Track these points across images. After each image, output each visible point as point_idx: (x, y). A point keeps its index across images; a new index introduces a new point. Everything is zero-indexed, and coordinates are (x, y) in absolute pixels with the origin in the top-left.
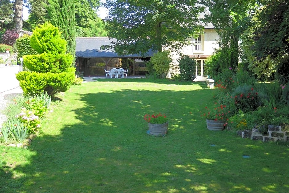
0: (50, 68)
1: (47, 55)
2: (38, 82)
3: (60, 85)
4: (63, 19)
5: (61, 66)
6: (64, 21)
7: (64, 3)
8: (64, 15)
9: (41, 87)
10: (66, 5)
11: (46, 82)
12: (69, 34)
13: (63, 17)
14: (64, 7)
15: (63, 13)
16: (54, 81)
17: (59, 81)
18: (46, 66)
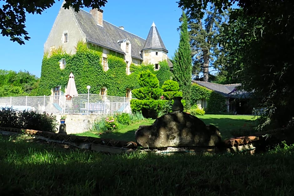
0: (146, 97)
1: (143, 88)
2: (137, 105)
3: (149, 107)
4: (181, 68)
5: (152, 96)
6: (181, 69)
7: (182, 57)
8: (181, 65)
9: (140, 109)
10: (183, 58)
11: (142, 106)
12: (184, 77)
13: (181, 66)
14: (181, 60)
15: (181, 64)
16: (145, 105)
17: (148, 105)
18: (143, 95)
